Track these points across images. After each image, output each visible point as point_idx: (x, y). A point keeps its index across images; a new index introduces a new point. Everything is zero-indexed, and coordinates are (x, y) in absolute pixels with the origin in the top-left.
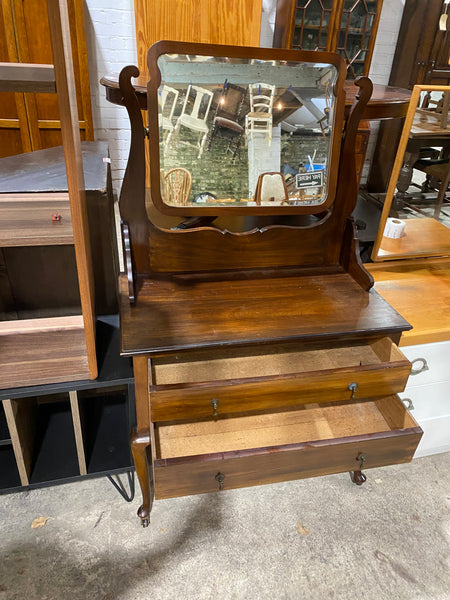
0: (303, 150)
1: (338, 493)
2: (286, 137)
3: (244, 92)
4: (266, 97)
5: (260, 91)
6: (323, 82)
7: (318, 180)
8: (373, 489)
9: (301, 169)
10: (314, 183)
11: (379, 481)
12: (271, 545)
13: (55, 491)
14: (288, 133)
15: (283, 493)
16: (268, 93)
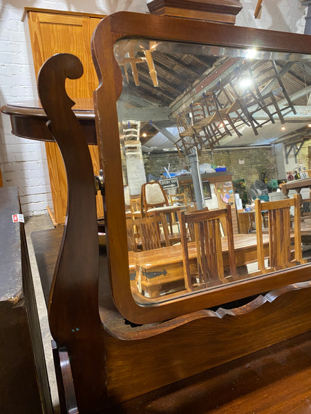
0: (158, 164)
2: (146, 156)
4: (134, 130)
5: (129, 126)
6: (174, 116)
7: (176, 183)
9: (161, 176)
10: (172, 185)
14: (147, 153)
16: (135, 126)
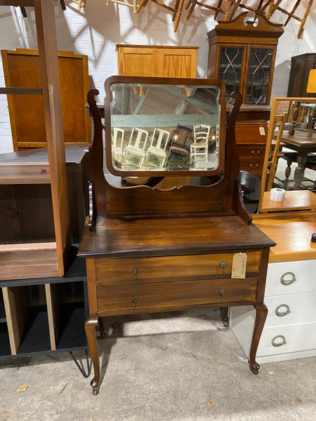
1: (239, 379)
3: (190, 130)
4: (205, 133)
5: (201, 129)
8: (267, 379)
11: (271, 373)
12: (185, 413)
13: (37, 368)
15: (197, 377)
16: (206, 130)
